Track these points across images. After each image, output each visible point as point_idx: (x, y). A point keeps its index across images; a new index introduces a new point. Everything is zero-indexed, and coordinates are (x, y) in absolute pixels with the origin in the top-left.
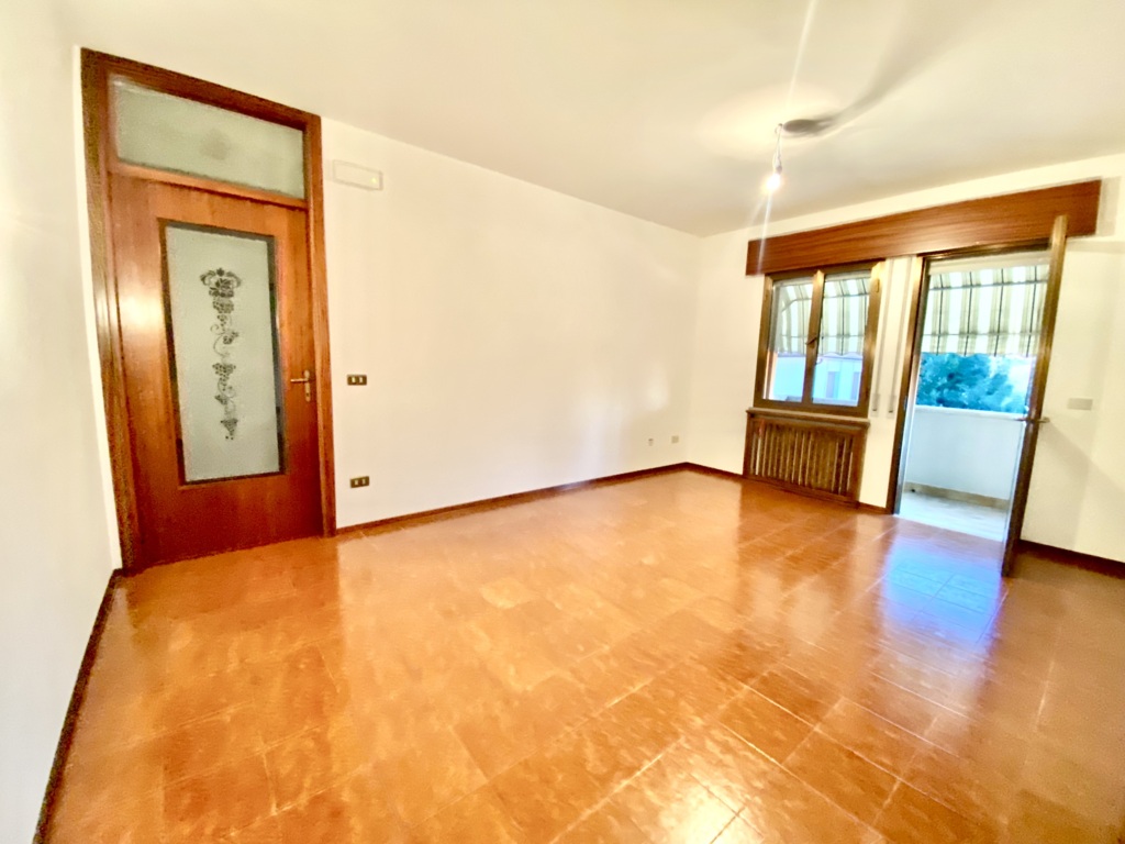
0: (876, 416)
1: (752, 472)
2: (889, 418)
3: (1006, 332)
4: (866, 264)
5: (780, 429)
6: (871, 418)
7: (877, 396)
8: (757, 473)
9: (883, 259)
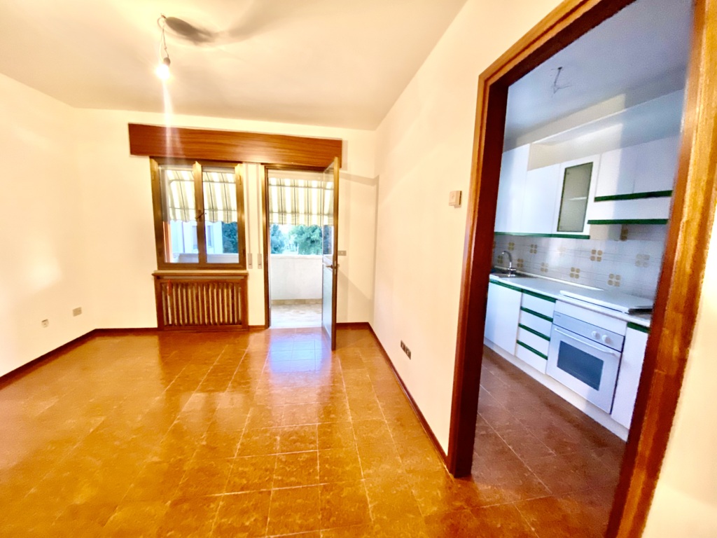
0: (251, 268)
1: (165, 323)
2: (259, 268)
3: (298, 212)
4: (230, 163)
5: (185, 285)
6: (248, 270)
7: (251, 255)
8: (170, 323)
9: (241, 162)
